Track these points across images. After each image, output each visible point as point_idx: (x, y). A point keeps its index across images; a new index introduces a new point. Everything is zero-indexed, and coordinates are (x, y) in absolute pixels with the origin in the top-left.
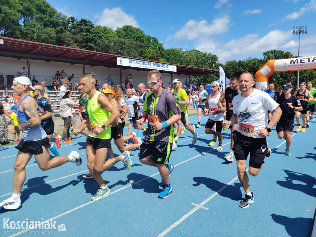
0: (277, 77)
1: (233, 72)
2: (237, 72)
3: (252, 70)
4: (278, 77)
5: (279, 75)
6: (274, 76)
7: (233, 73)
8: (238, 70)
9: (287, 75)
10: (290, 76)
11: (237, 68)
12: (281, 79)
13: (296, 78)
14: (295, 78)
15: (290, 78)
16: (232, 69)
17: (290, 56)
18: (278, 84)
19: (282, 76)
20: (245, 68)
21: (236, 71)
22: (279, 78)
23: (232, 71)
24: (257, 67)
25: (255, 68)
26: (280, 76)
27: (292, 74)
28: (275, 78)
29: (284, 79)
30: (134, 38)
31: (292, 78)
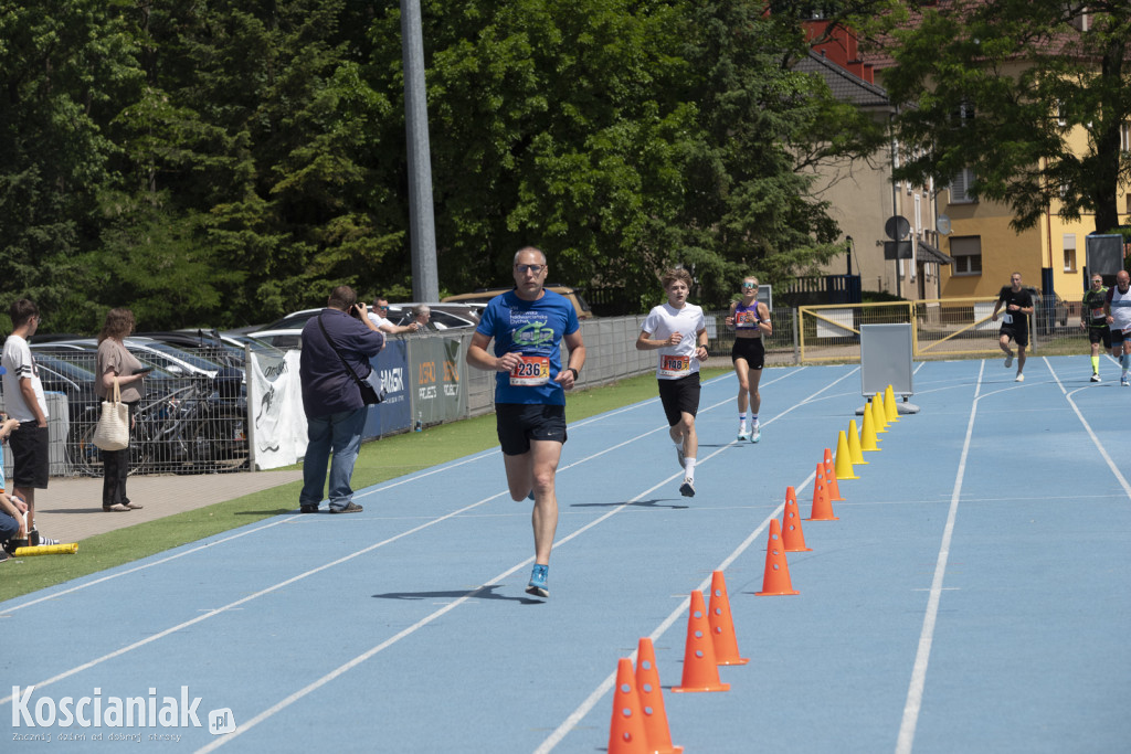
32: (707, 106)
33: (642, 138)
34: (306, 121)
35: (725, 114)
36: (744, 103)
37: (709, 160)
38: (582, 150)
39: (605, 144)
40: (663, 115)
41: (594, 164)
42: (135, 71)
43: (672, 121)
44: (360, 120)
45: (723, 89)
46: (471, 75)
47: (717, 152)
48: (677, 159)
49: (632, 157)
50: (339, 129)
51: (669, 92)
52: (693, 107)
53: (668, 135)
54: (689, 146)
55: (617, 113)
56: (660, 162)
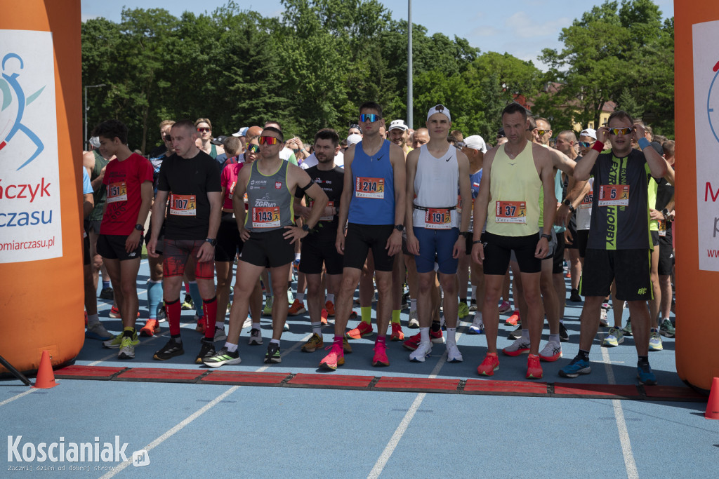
0: (337, 98)
1: (156, 59)
2: (172, 62)
3: (236, 58)
4: (341, 97)
5: (344, 91)
6: (327, 90)
7: (158, 65)
8: (179, 53)
10: (382, 96)
11: (173, 44)
13: (403, 106)
14: (400, 107)
16: (153, 49)
18: (342, 126)
20: (210, 47)
21: (168, 57)
22: (344, 102)
23: (149, 57)
24: (257, 46)
25: (248, 50)
26: (348, 93)
27: (388, 90)
28: (327, 99)
31: (392, 105)
32: (487, 113)
33: (470, 119)
34: (386, 111)
35: (491, 115)
36: (495, 113)
37: (486, 126)
38: (455, 122)
39: (460, 121)
40: (476, 114)
41: (457, 125)
42: (346, 97)
43: (478, 116)
44: (400, 111)
45: (491, 108)
46: (429, 102)
47: (489, 124)
48: (478, 125)
49: (467, 124)
50: (394, 113)
51: (478, 108)
52: (483, 112)
53: (476, 119)
54: (482, 122)
55: (464, 113)
56: (474, 126)
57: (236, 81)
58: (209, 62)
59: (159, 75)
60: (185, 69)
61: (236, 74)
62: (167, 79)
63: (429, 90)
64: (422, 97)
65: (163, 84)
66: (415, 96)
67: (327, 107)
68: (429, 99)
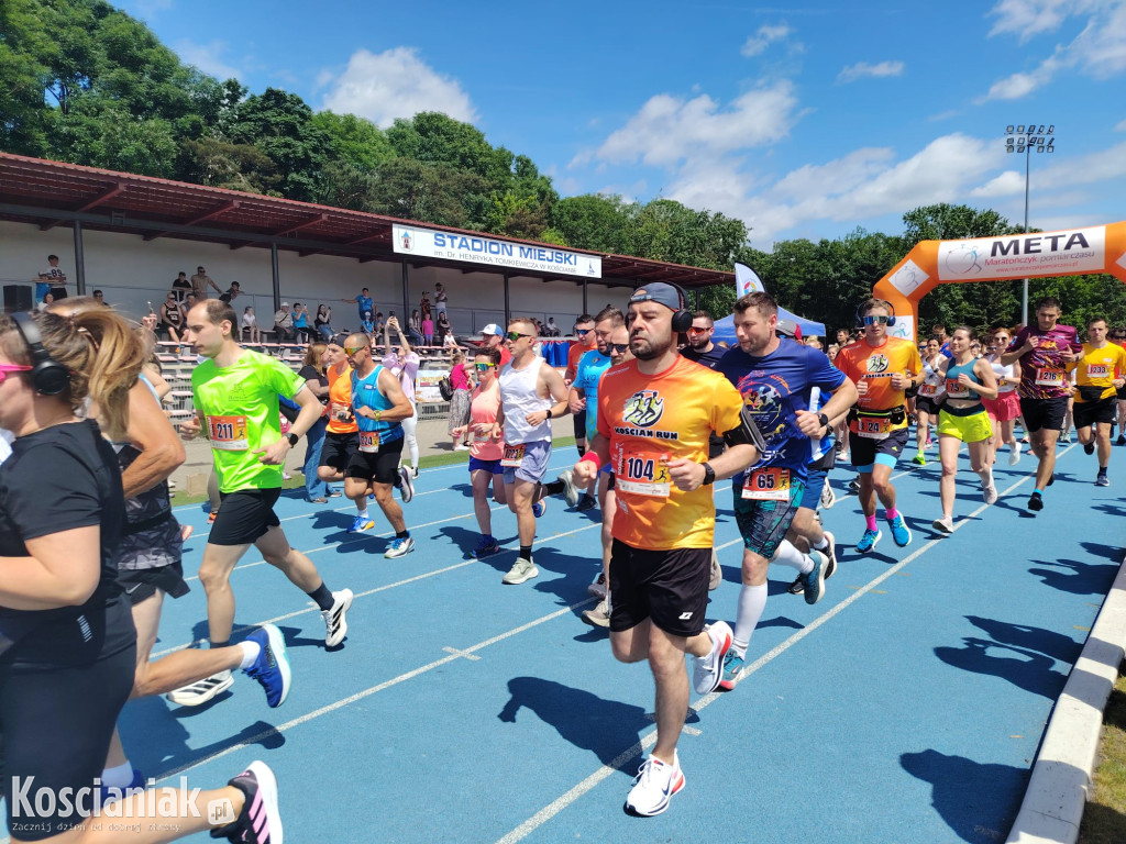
0: (953, 300)
1: (799, 278)
2: (812, 280)
4: (957, 298)
5: (959, 293)
6: (943, 294)
7: (801, 283)
8: (818, 272)
9: (986, 293)
10: (996, 295)
11: (813, 266)
12: (965, 304)
13: (1017, 303)
14: (1013, 304)
15: (998, 301)
16: (797, 271)
17: (996, 226)
19: (967, 297)
20: (841, 266)
21: (809, 276)
22: (960, 302)
23: (794, 278)
24: (883, 262)
25: (876, 265)
26: (964, 295)
27: (1003, 290)
28: (944, 300)
29: (977, 307)
30: (453, 155)
31: (1006, 302)
57: (866, 292)
58: (840, 279)
59: (802, 290)
60: (821, 284)
61: (865, 286)
62: (807, 293)
63: (1043, 288)
64: (1036, 295)
65: (805, 297)
66: (1030, 294)
67: (943, 307)
68: (1043, 295)
